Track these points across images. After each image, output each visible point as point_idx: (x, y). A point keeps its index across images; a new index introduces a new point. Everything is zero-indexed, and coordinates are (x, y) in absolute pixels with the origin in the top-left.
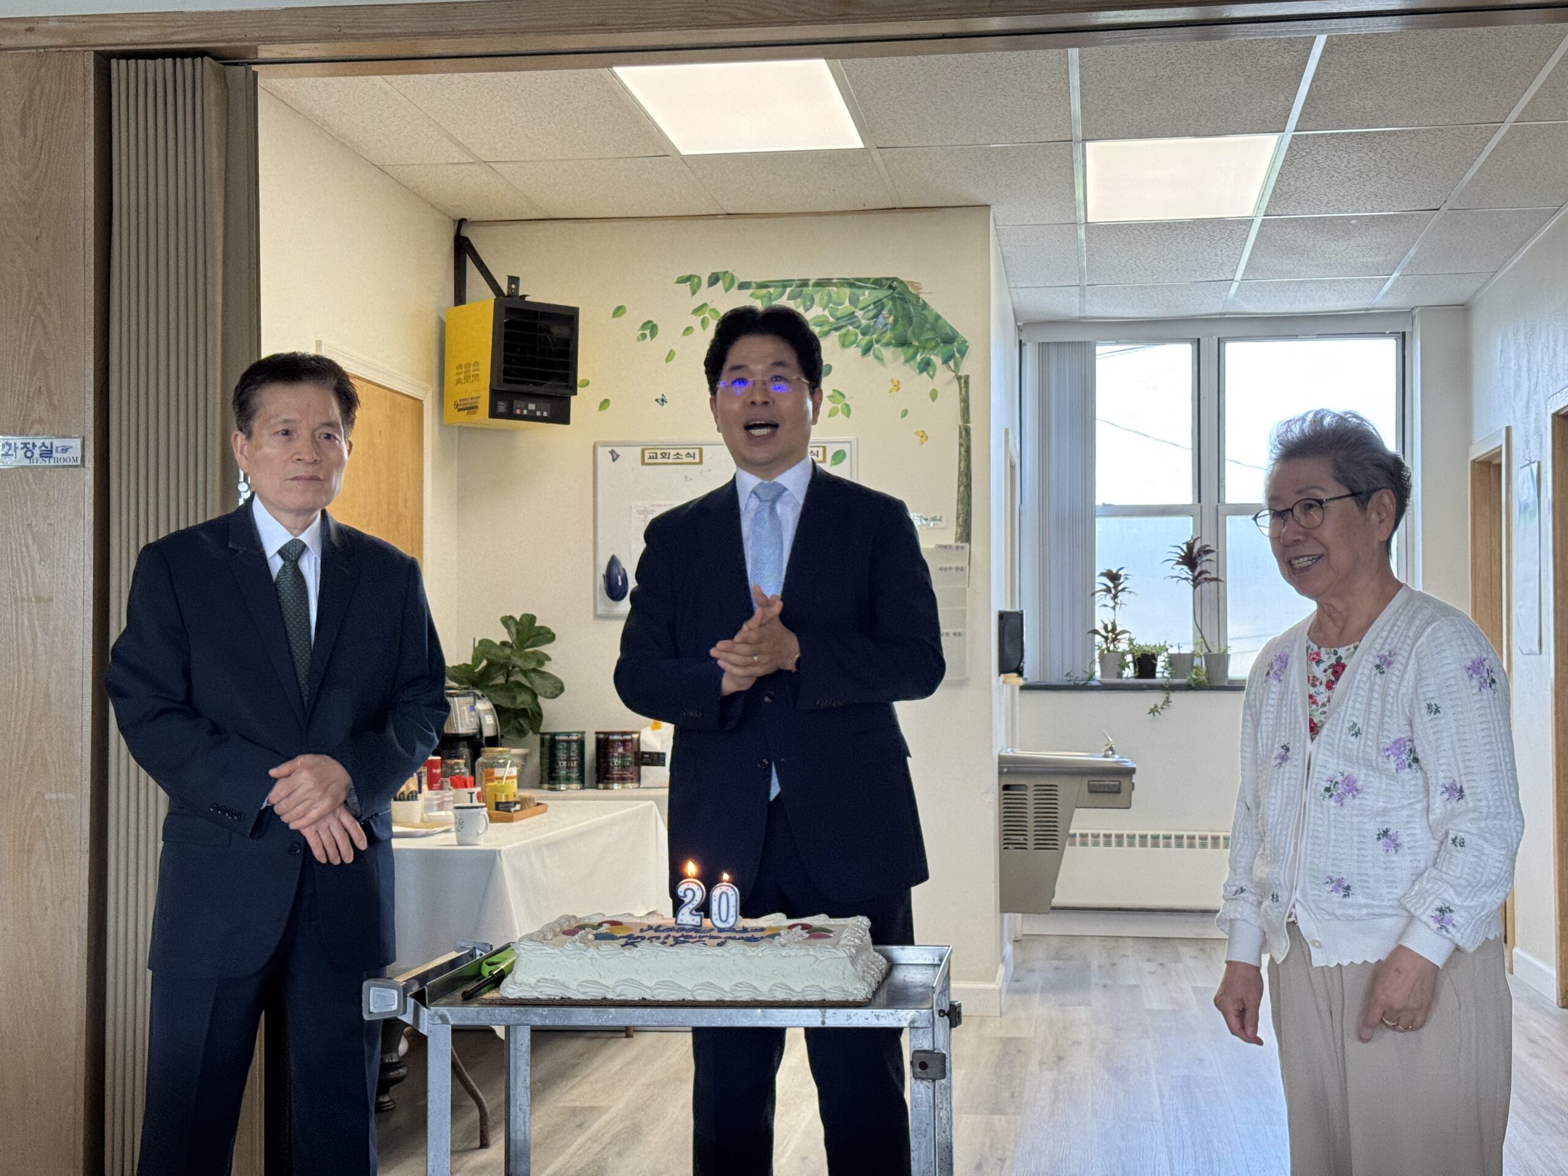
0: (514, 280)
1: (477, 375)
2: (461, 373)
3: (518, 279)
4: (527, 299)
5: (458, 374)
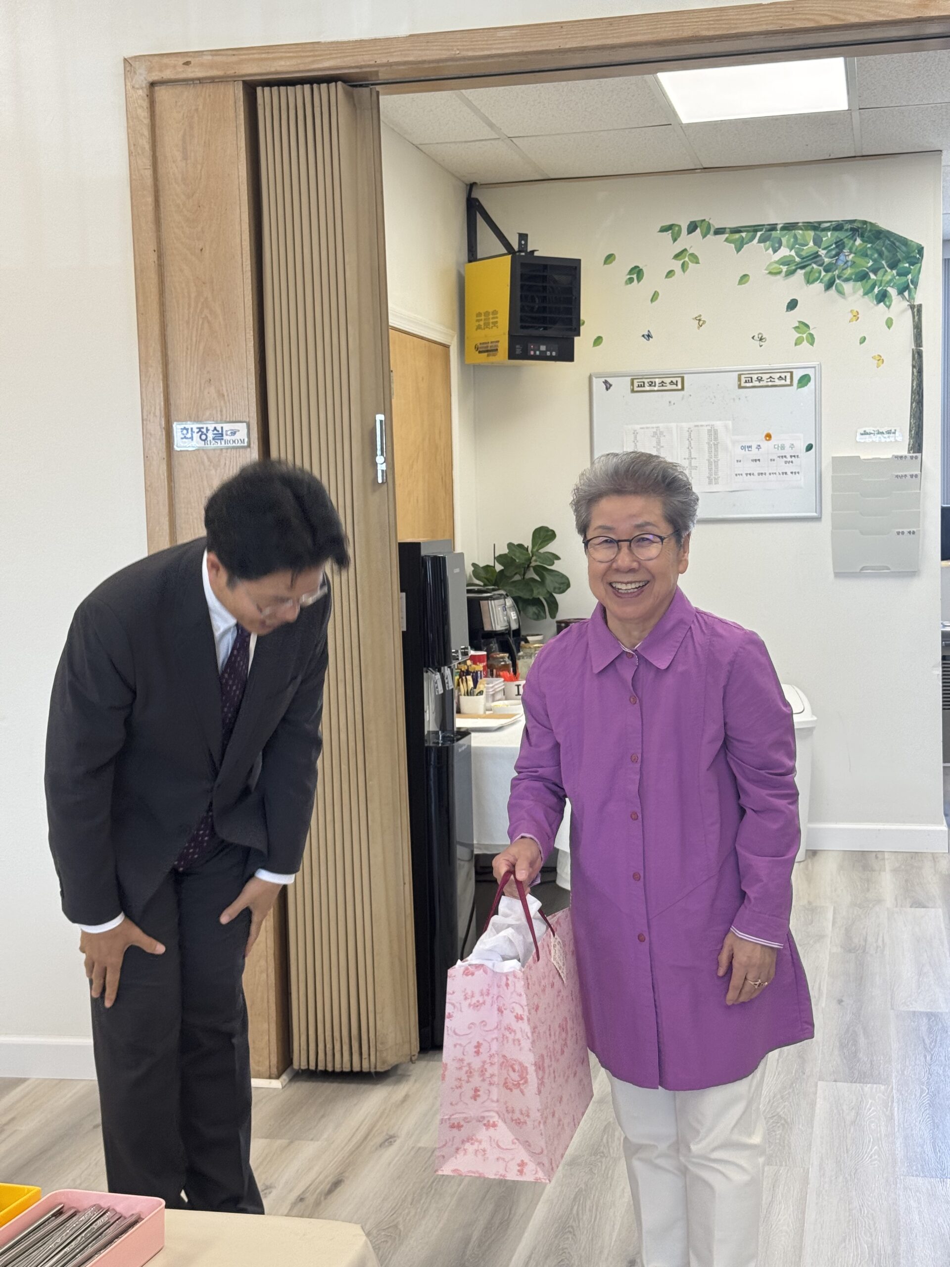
0: (523, 237)
1: (496, 322)
2: (481, 320)
3: (526, 235)
4: (536, 254)
5: (478, 321)
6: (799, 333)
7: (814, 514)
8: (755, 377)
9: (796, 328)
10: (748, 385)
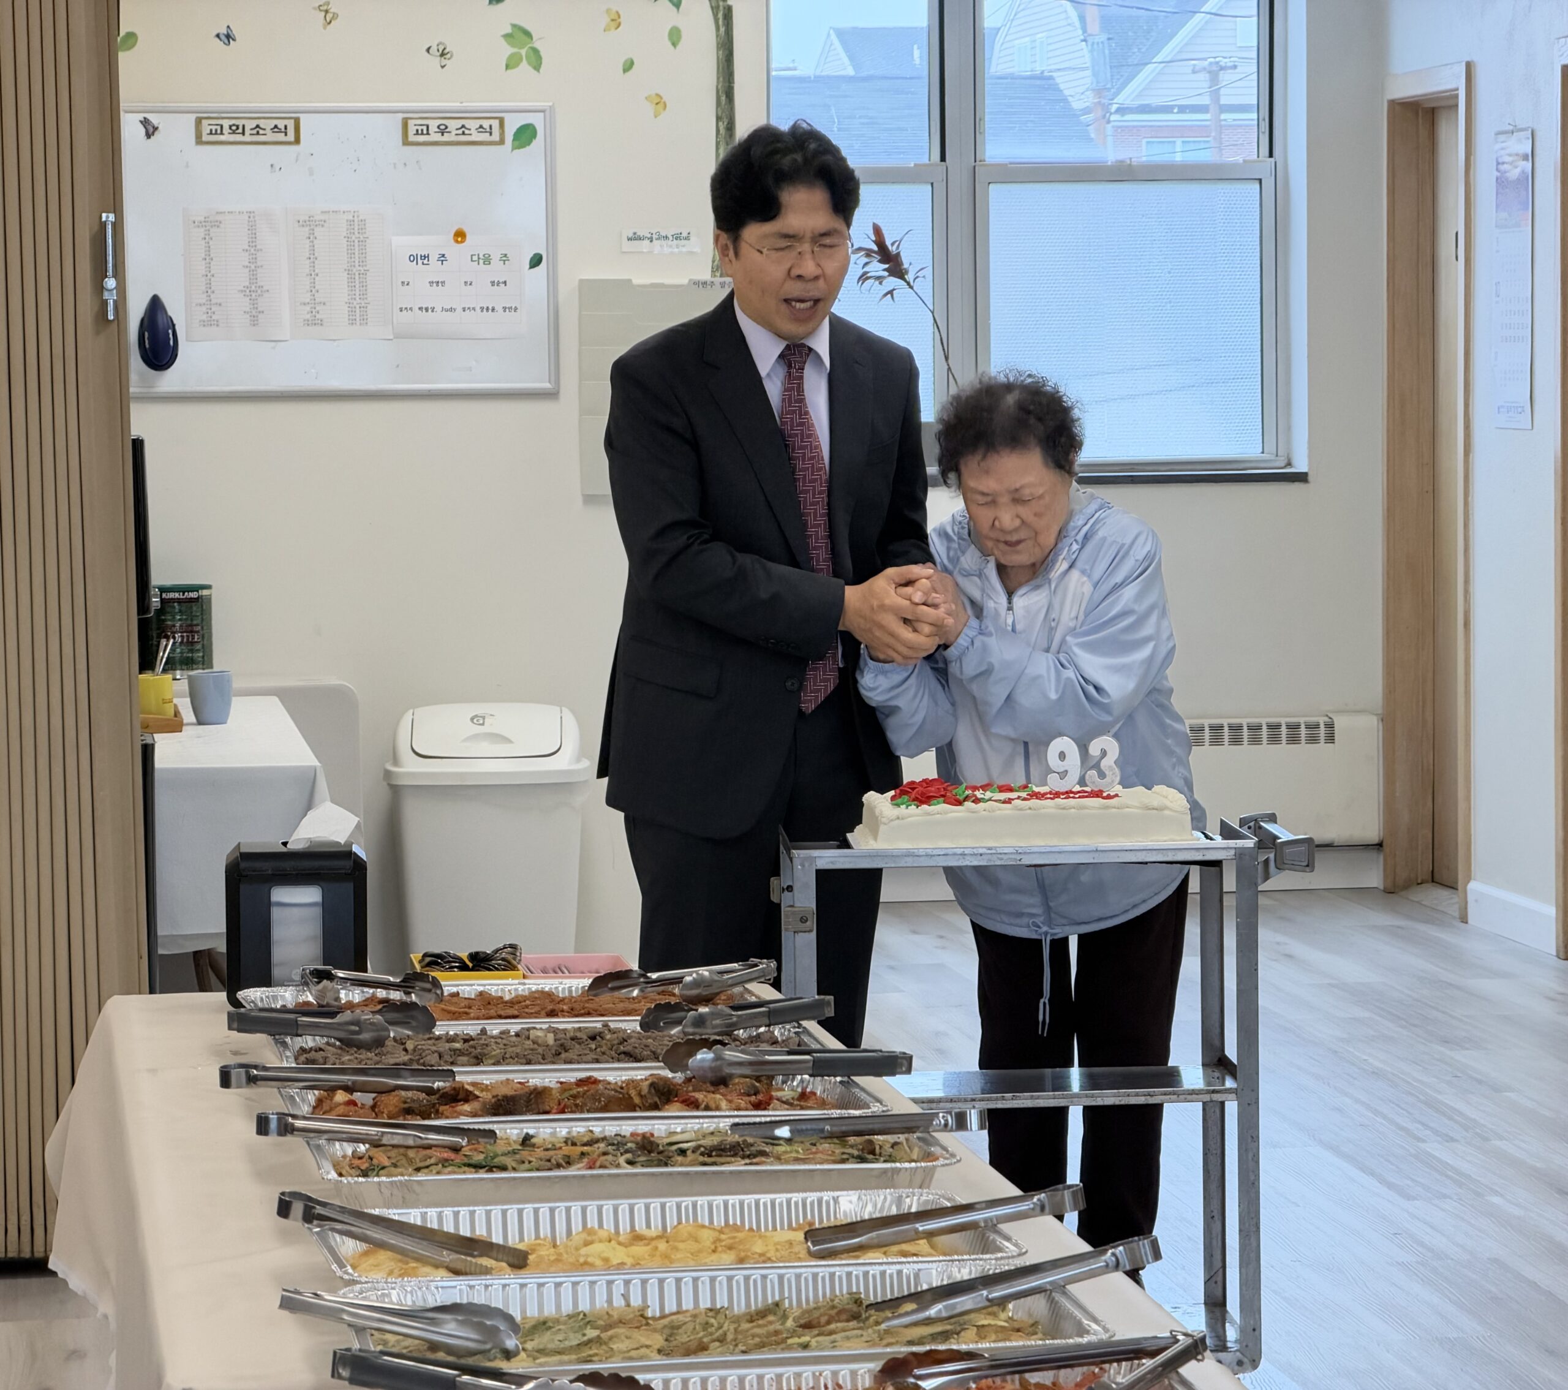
6: (512, 45)
7: (547, 385)
8: (433, 125)
9: (507, 36)
10: (421, 138)
